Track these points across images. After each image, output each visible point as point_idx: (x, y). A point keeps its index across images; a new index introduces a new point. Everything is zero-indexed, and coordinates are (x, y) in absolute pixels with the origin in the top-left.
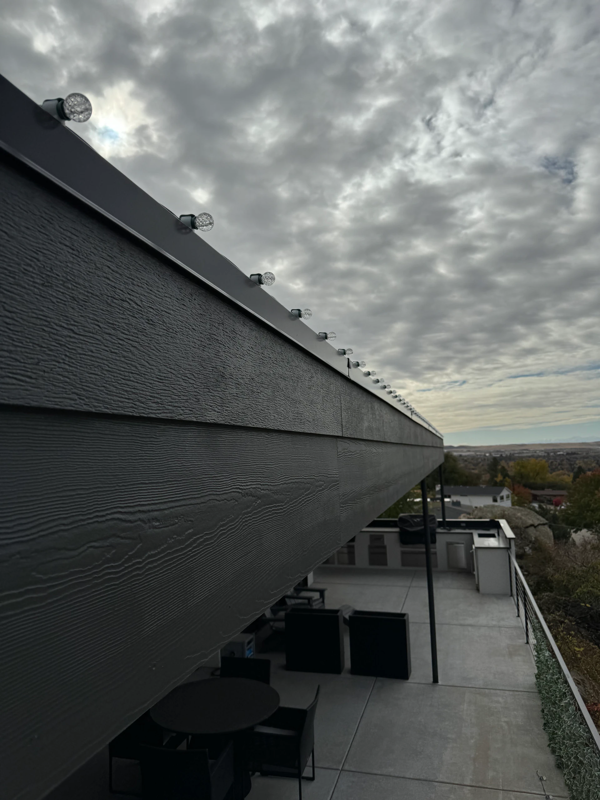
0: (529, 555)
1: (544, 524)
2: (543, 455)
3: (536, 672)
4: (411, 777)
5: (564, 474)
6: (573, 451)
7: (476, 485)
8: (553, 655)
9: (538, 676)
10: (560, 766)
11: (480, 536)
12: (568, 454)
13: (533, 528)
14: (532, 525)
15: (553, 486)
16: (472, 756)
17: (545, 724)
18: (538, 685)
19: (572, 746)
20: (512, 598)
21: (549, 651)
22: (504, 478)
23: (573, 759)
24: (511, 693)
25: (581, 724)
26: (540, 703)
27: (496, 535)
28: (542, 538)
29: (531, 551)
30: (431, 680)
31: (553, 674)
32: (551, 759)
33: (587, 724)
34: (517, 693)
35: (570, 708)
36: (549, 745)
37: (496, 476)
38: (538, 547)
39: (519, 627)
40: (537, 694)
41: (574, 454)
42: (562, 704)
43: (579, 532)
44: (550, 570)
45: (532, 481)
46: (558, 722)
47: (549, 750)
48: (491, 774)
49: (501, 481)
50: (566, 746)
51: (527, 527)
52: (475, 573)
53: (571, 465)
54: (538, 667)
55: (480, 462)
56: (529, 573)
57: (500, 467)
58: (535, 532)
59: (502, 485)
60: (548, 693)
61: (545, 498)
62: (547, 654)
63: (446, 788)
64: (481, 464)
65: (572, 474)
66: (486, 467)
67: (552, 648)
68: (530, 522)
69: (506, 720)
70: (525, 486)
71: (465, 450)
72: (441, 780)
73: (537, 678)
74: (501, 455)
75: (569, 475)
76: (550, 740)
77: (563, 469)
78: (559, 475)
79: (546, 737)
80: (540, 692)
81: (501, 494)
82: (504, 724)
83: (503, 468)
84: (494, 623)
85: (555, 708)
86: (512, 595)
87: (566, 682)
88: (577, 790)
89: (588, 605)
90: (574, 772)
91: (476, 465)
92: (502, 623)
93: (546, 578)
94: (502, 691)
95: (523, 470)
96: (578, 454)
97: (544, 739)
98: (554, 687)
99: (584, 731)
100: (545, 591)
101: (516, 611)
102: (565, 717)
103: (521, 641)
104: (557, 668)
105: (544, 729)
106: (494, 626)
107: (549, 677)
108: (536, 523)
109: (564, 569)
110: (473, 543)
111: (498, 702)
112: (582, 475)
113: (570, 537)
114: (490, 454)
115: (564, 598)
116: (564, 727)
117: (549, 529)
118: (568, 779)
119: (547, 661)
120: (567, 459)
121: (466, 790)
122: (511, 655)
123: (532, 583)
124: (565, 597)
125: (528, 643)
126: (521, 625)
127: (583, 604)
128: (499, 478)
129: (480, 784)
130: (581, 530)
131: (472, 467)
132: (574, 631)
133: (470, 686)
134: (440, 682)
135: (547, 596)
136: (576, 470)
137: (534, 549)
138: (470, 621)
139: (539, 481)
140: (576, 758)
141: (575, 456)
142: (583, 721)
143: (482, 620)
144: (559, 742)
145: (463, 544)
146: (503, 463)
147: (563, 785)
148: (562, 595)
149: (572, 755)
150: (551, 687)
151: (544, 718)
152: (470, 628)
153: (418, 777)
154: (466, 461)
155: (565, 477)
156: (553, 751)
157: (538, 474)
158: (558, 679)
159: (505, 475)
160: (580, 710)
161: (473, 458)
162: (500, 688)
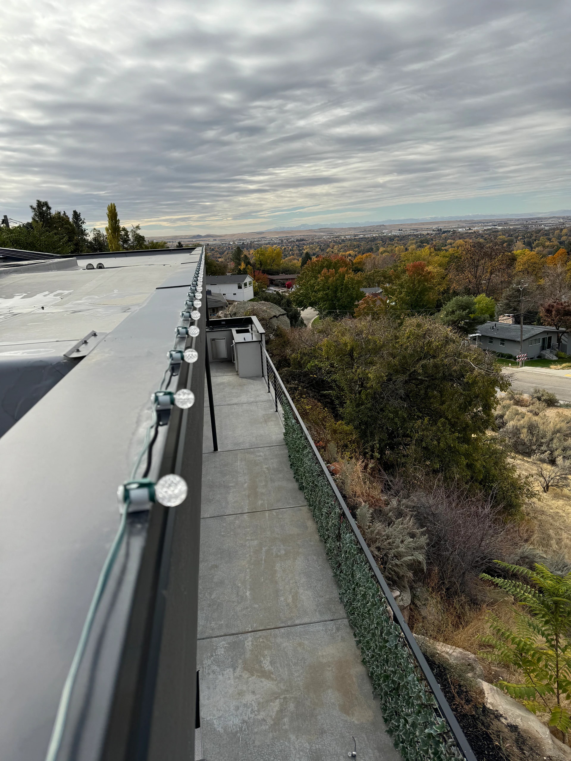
0: (273, 340)
1: (283, 315)
2: (278, 242)
3: (284, 431)
4: (208, 516)
5: (294, 259)
6: (302, 237)
7: (223, 274)
8: (298, 422)
9: (286, 434)
10: (301, 488)
11: (238, 332)
12: (297, 240)
13: (275, 318)
14: (275, 316)
15: (286, 271)
16: (247, 494)
17: (291, 465)
18: (286, 440)
19: (310, 477)
20: (263, 378)
21: (295, 419)
22: (247, 266)
23: (310, 484)
24: (268, 448)
25: (317, 463)
26: (287, 451)
27: (250, 330)
28: (282, 326)
29: (274, 337)
30: (213, 449)
31: (298, 434)
32: (296, 485)
33: (319, 463)
34: (272, 447)
35: (310, 455)
36: (294, 477)
37: (240, 265)
38: (279, 334)
39: (270, 401)
40: (285, 446)
41: (303, 240)
42: (304, 452)
43: (306, 310)
44: (288, 351)
45: (269, 267)
46: (301, 463)
47: (294, 480)
48: (260, 502)
49: (244, 269)
50: (306, 477)
51: (271, 318)
52: (236, 362)
53: (300, 250)
54: (286, 429)
55: (225, 251)
56: (273, 355)
57: (243, 256)
58: (277, 321)
59: (244, 273)
60: (293, 446)
61: (280, 282)
62: (294, 421)
63: (231, 518)
64: (226, 253)
65: (300, 259)
66: (231, 256)
67: (297, 417)
68: (274, 314)
69: (266, 466)
70: (264, 272)
71: (212, 239)
72: (228, 514)
73: (285, 436)
74: (243, 243)
75: (298, 260)
76: (295, 474)
77: (293, 255)
78: (290, 261)
79: (292, 472)
80: (287, 444)
81: (245, 282)
82: (265, 470)
83: (246, 256)
84: (252, 400)
85: (299, 454)
86: (263, 376)
87: (306, 438)
88: (313, 501)
89: (315, 376)
90: (311, 491)
91: (222, 253)
92: (258, 399)
93: (286, 357)
94: (262, 448)
95: (262, 257)
96: (305, 240)
97: (290, 474)
98: (298, 442)
99: (318, 467)
100: (284, 367)
101: (267, 388)
102: (306, 460)
103: (272, 410)
104: (300, 430)
105: (291, 468)
106: (253, 402)
107: (294, 436)
108: (278, 314)
109: (298, 350)
110: (233, 338)
111: (260, 456)
112: (309, 262)
113: (299, 316)
114: (234, 243)
115: (298, 371)
116: (305, 466)
117: (287, 318)
118: (307, 495)
119: (293, 426)
120: (297, 245)
121: (245, 516)
122: (266, 421)
123: (275, 362)
124: (299, 369)
125: (277, 411)
126: (271, 398)
127: (312, 376)
128: (243, 266)
129: (254, 510)
130: (307, 308)
131: (219, 255)
132: (305, 395)
133: (240, 448)
134: (219, 450)
135: (286, 370)
136: (304, 255)
137: (276, 335)
138: (235, 401)
139: (275, 267)
140: (313, 483)
141: (304, 242)
142: (318, 462)
143: (244, 398)
144: (301, 474)
145: (224, 339)
146: (245, 252)
147: (303, 499)
148: (297, 369)
149: (311, 482)
150: (296, 442)
151: (291, 461)
152: (235, 406)
153: (213, 516)
154: (213, 250)
155: (296, 261)
156: (297, 480)
157: (274, 261)
158: (301, 437)
159: (248, 263)
160: (315, 455)
161: (219, 246)
162: (261, 446)
